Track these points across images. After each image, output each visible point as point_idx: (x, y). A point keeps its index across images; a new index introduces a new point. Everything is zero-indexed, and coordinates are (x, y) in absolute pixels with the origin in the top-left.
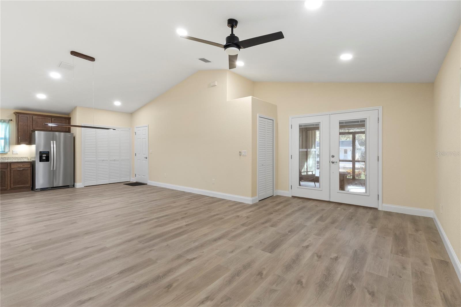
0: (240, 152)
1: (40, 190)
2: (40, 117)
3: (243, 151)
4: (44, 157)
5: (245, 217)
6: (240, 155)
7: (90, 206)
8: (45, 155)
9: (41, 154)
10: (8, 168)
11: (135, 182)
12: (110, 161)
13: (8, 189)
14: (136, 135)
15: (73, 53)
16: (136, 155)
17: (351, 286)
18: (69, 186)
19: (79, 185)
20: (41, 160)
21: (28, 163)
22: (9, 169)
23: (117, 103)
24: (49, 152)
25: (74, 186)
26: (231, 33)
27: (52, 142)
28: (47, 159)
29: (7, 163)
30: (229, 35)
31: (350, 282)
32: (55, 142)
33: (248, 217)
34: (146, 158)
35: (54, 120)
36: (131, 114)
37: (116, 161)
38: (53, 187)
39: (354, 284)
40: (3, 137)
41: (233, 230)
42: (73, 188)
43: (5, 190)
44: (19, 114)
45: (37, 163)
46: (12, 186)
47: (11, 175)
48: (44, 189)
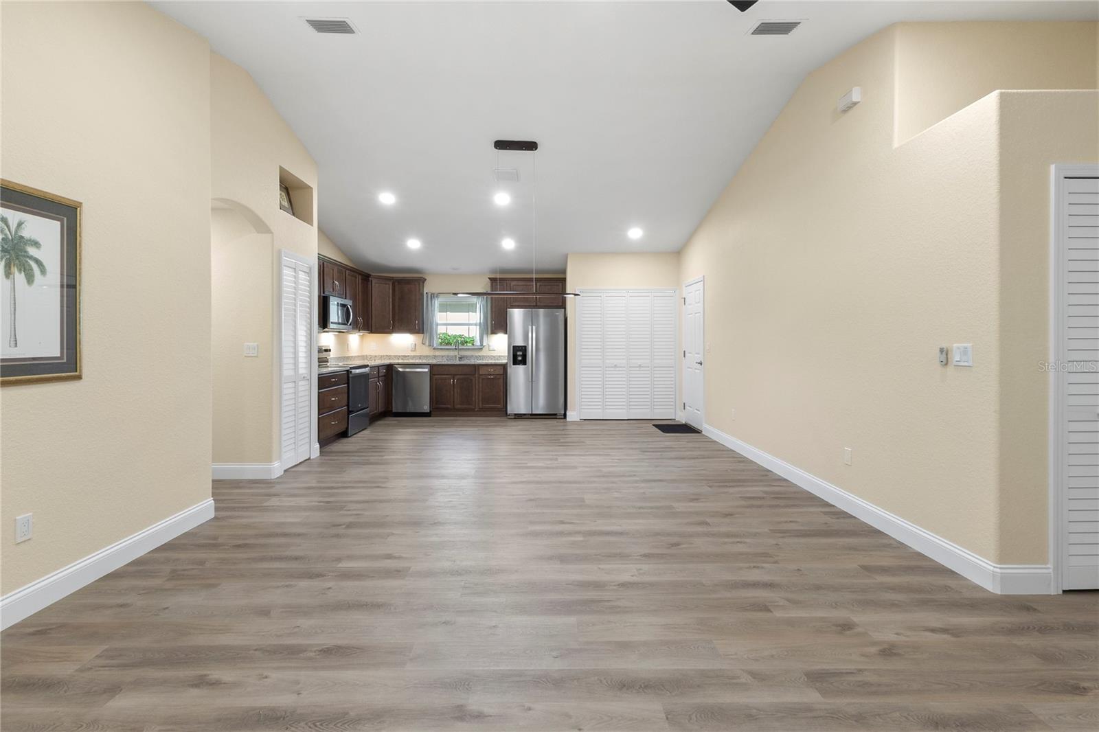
0: (942, 351)
1: (513, 417)
2: (520, 283)
3: (955, 345)
4: (520, 355)
5: (874, 644)
6: (945, 363)
7: (528, 465)
8: (521, 353)
9: (516, 350)
10: (475, 374)
11: (684, 422)
12: (630, 367)
13: (477, 410)
14: (685, 304)
15: (501, 145)
16: (684, 356)
18: (556, 415)
19: (572, 415)
20: (516, 362)
21: (499, 367)
22: (477, 376)
23: (635, 233)
24: (525, 347)
25: (565, 415)
27: (530, 327)
28: (524, 362)
29: (474, 366)
32: (534, 327)
33: (889, 651)
34: (701, 364)
35: (540, 285)
36: (677, 254)
37: (642, 369)
38: (532, 415)
40: (478, 322)
41: (746, 678)
42: (564, 420)
43: (473, 410)
44: (493, 280)
45: (510, 366)
46: (481, 405)
47: (479, 386)
48: (519, 417)
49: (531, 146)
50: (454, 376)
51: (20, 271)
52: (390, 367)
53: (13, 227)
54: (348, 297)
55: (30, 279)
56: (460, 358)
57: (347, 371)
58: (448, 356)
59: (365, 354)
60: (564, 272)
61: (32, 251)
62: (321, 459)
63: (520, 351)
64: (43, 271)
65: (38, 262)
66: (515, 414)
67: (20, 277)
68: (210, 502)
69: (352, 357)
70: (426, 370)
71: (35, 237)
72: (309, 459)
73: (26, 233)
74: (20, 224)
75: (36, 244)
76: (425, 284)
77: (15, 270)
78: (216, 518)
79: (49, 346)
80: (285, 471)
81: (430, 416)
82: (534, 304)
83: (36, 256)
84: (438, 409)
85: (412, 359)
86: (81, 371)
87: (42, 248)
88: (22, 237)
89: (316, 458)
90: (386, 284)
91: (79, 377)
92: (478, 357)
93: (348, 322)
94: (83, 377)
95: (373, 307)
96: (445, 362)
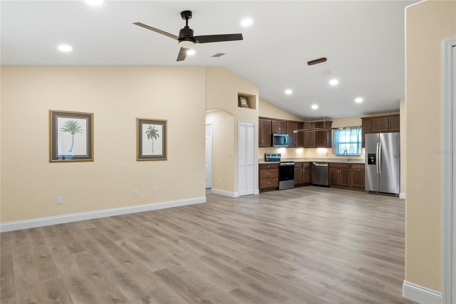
1: (368, 193)
2: (379, 119)
4: (372, 159)
9: (370, 156)
10: (350, 168)
13: (351, 187)
17: (54, 298)
18: (395, 194)
19: (403, 195)
20: (369, 163)
21: (361, 165)
24: (376, 154)
26: (186, 26)
27: (378, 144)
28: (374, 163)
30: (184, 28)
31: (58, 300)
32: (380, 143)
35: (391, 119)
38: (380, 193)
39: (53, 301)
40: (356, 141)
43: (349, 187)
44: (363, 119)
45: (366, 165)
46: (353, 184)
47: (352, 174)
48: (371, 192)
49: (324, 60)
50: (339, 168)
51: (154, 137)
52: (311, 163)
53: (152, 128)
54: (287, 133)
55: (156, 138)
56: (348, 160)
57: (279, 163)
58: (343, 159)
59: (307, 157)
60: (399, 111)
61: (156, 132)
62: (259, 196)
63: (372, 157)
64: (159, 136)
65: (157, 135)
66: (369, 191)
67: (154, 138)
68: (205, 198)
69: (297, 158)
70: (327, 165)
71: (157, 129)
72: (254, 194)
73: (155, 129)
74: (154, 127)
75: (157, 131)
76: (332, 124)
77: (153, 137)
78: (206, 203)
79: (160, 153)
80: (240, 196)
81: (329, 187)
82: (387, 130)
83: (157, 133)
84: (332, 184)
85: (326, 160)
86: (167, 158)
87: (158, 132)
88: (154, 130)
89: (257, 195)
90: (312, 125)
91: (166, 160)
92: (358, 160)
93: (285, 144)
94: (168, 160)
95: (306, 137)
96: (341, 162)
